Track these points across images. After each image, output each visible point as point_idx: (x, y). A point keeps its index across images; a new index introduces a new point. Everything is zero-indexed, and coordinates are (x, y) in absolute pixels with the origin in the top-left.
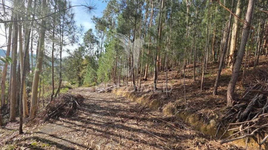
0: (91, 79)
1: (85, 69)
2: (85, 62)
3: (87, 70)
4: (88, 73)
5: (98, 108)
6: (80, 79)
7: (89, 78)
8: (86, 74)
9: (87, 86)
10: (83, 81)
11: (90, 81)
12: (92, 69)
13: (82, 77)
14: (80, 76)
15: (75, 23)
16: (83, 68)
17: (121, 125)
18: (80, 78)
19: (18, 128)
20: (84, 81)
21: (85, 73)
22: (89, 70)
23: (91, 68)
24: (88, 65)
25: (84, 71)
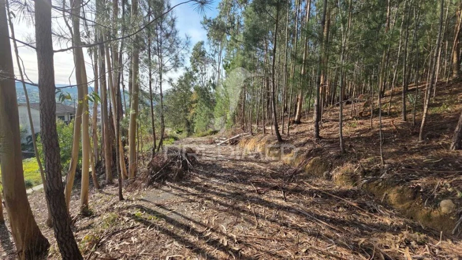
0: (204, 124)
1: (195, 109)
2: (194, 97)
3: (198, 110)
4: (200, 114)
5: (218, 169)
6: (188, 124)
7: (202, 122)
8: (197, 116)
9: (199, 135)
10: (193, 127)
11: (204, 128)
12: (207, 108)
13: (192, 121)
14: (189, 119)
15: (177, 33)
16: (193, 107)
17: (257, 198)
18: (189, 122)
19: (118, 192)
20: (195, 128)
21: (196, 114)
22: (201, 109)
23: (204, 106)
24: (200, 101)
25: (193, 112)
